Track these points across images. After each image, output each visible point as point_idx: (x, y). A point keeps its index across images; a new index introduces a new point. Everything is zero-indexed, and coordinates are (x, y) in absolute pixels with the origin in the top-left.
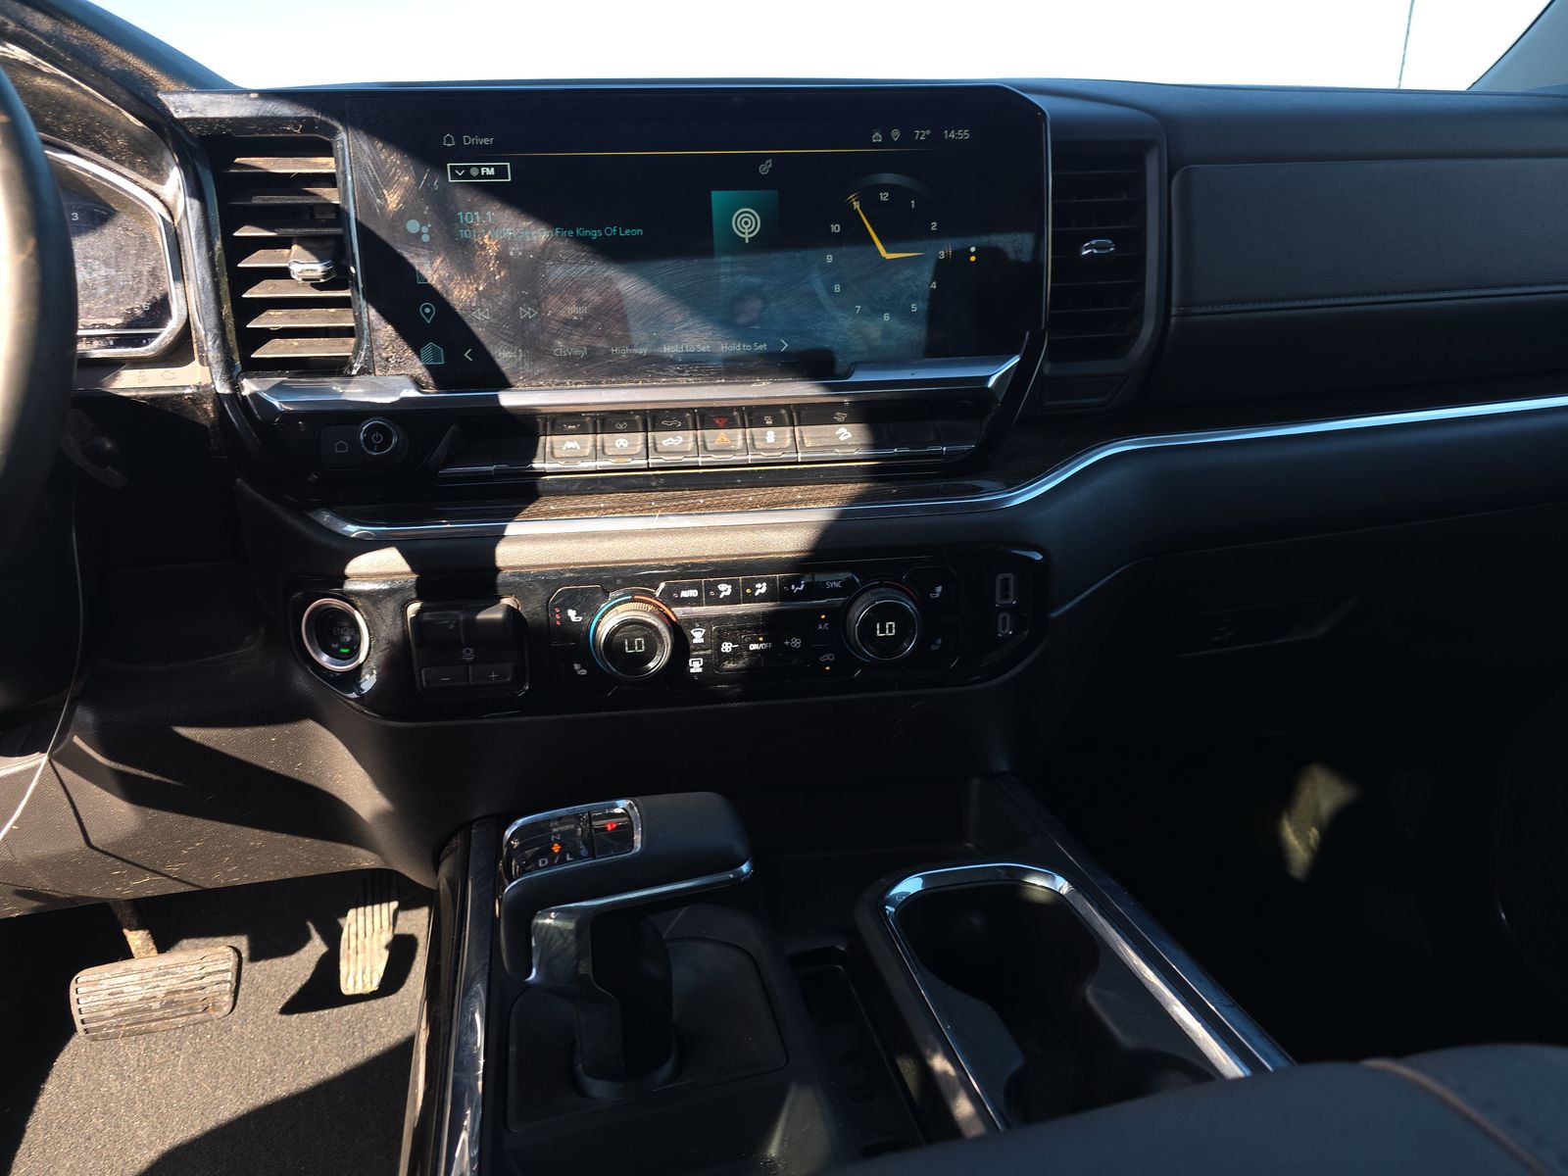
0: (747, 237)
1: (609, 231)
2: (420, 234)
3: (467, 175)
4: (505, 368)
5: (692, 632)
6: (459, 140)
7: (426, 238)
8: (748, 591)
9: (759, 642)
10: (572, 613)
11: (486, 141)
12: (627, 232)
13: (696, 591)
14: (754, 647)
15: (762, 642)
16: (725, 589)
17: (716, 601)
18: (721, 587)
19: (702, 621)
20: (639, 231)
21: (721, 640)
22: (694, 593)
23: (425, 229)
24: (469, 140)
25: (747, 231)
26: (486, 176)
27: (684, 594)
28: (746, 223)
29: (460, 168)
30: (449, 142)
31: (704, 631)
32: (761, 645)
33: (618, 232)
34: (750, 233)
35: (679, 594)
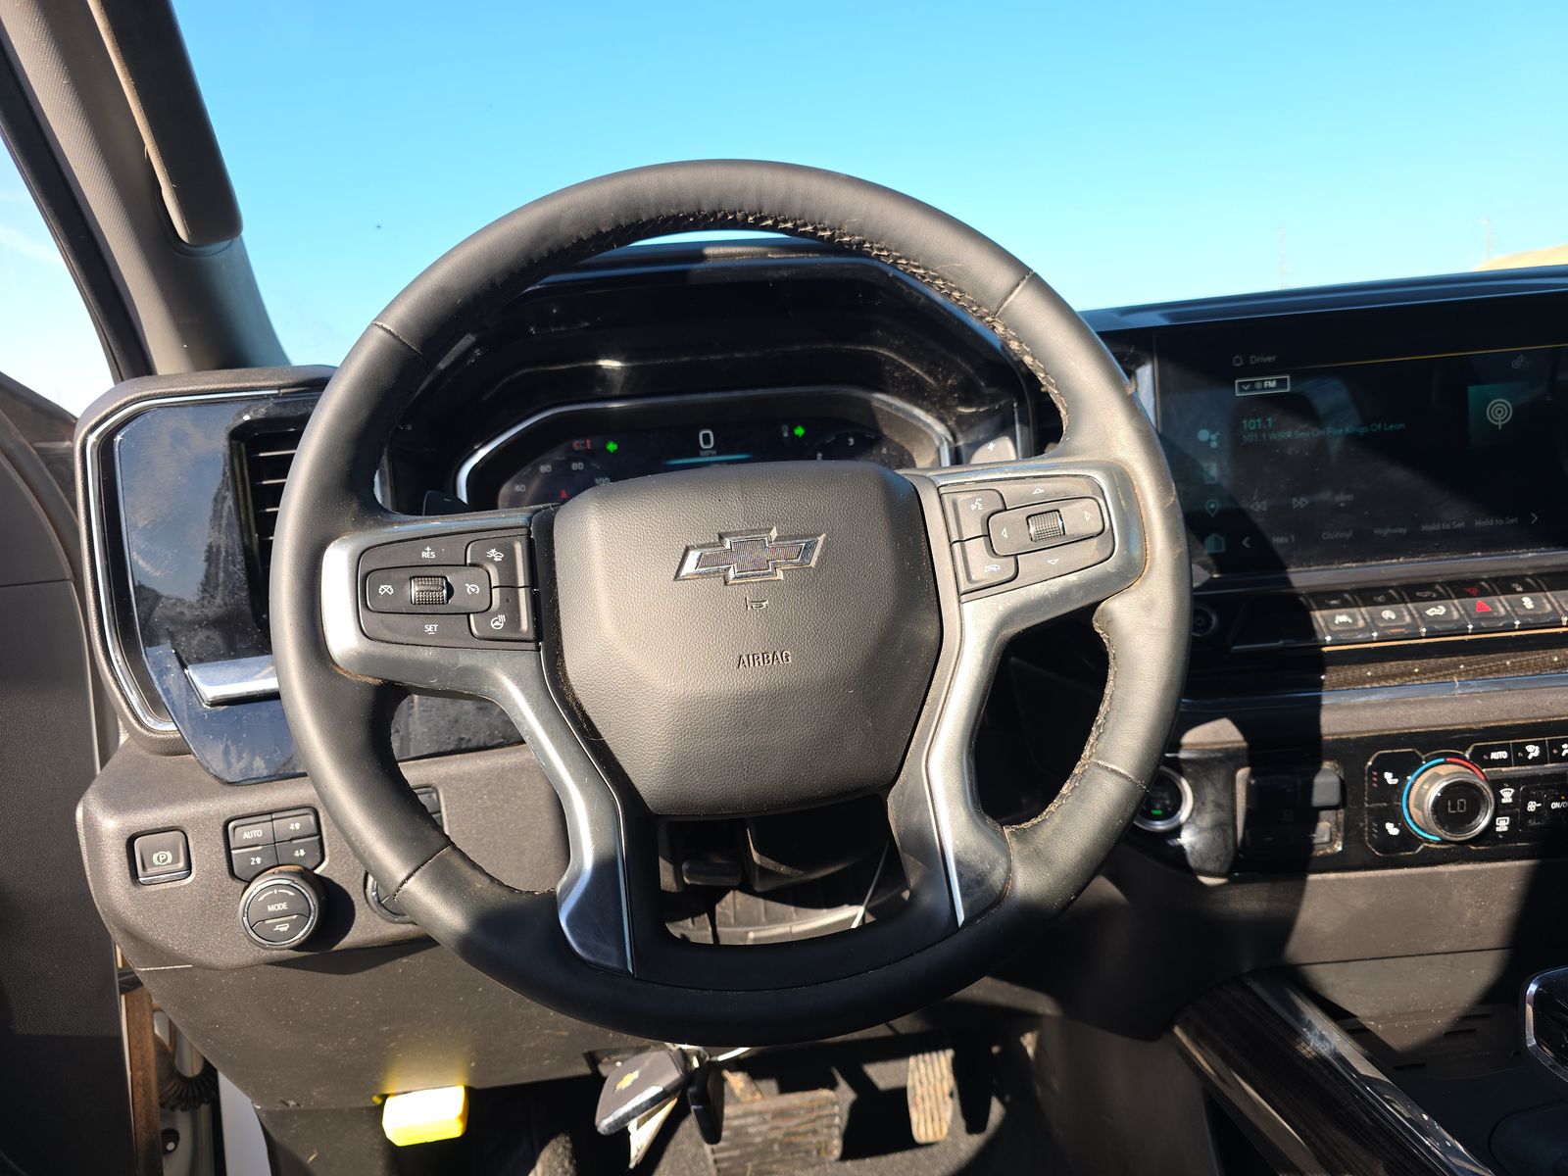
0: (1500, 424)
1: (1374, 427)
2: (1210, 441)
3: (1253, 389)
4: (1280, 552)
5: (1501, 791)
6: (1247, 360)
7: (1214, 444)
8: (1555, 751)
9: (1560, 801)
10: (1388, 776)
11: (1270, 359)
12: (1391, 427)
13: (1505, 753)
14: (1555, 805)
15: (1564, 801)
16: (1533, 751)
17: (1524, 761)
18: (1530, 748)
19: (1512, 782)
20: (1402, 426)
21: (1528, 799)
22: (1503, 755)
23: (1214, 437)
24: (1254, 359)
25: (1500, 419)
26: (1269, 388)
27: (1494, 756)
28: (1499, 412)
29: (1246, 383)
30: (1238, 362)
31: (1513, 791)
32: (1563, 803)
33: (1382, 428)
34: (1502, 421)
35: (1489, 756)
